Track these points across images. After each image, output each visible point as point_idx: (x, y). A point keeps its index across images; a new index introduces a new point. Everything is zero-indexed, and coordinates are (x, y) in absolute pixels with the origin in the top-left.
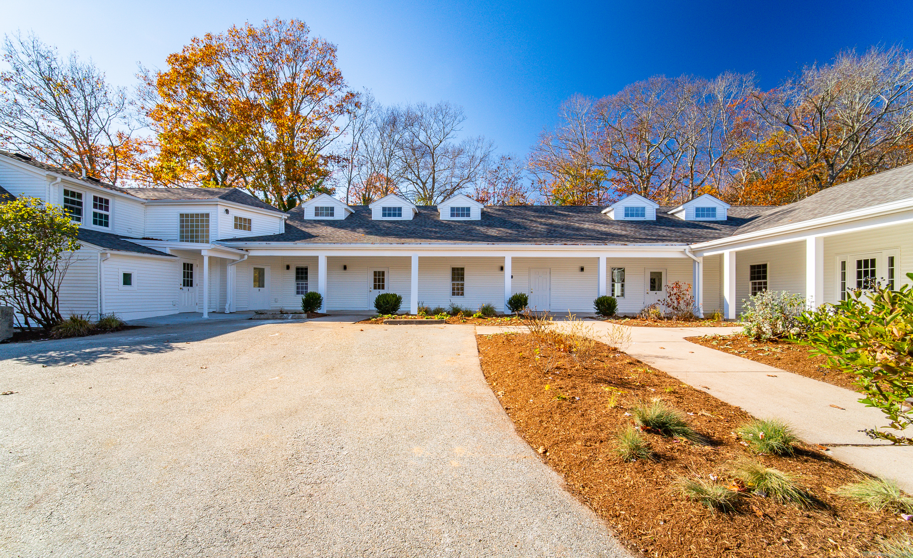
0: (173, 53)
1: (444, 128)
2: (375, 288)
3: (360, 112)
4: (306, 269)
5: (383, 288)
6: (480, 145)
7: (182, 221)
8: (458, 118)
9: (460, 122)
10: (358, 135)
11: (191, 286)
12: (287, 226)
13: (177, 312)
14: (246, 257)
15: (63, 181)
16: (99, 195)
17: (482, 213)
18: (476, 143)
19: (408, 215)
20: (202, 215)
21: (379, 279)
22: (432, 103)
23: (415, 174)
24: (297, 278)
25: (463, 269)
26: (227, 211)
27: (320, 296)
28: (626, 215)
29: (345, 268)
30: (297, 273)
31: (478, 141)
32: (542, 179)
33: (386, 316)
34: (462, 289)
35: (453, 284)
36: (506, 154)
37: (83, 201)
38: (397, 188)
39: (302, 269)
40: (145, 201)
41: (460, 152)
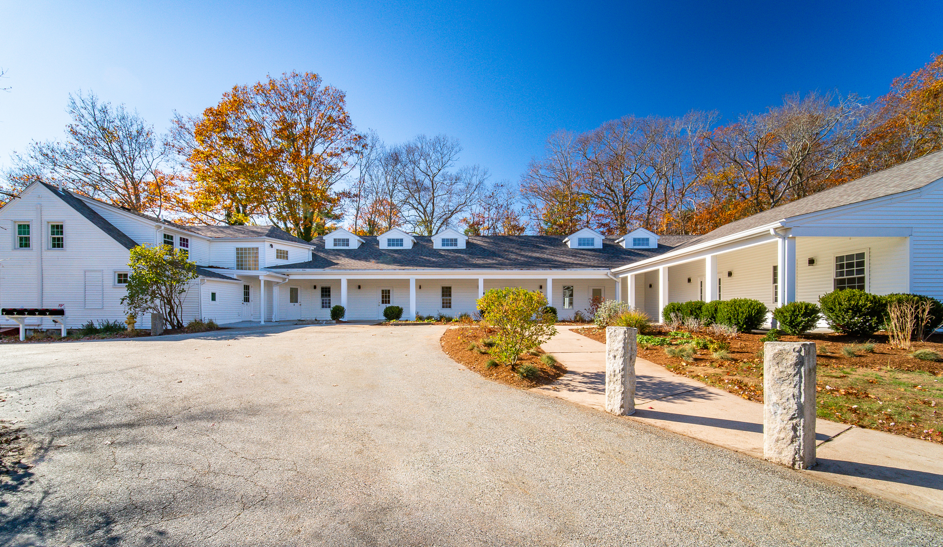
0: (209, 107)
1: (442, 158)
2: (383, 303)
3: (366, 152)
4: (329, 288)
5: (389, 303)
6: (475, 173)
7: (238, 253)
8: (455, 149)
9: (456, 152)
10: (365, 170)
11: (249, 301)
12: (313, 255)
13: (241, 320)
14: (287, 280)
15: (165, 228)
16: (183, 237)
17: (466, 243)
18: (471, 172)
19: (408, 244)
20: (253, 249)
21: (386, 296)
22: (431, 136)
23: (416, 200)
24: (322, 296)
25: (450, 288)
26: (271, 246)
27: (343, 308)
28: (580, 244)
29: (359, 287)
30: (322, 291)
31: (474, 170)
32: (534, 203)
33: (392, 321)
34: (450, 303)
35: (443, 300)
36: (499, 182)
37: (174, 241)
38: (400, 212)
39: (326, 288)
40: (210, 239)
41: (458, 179)
